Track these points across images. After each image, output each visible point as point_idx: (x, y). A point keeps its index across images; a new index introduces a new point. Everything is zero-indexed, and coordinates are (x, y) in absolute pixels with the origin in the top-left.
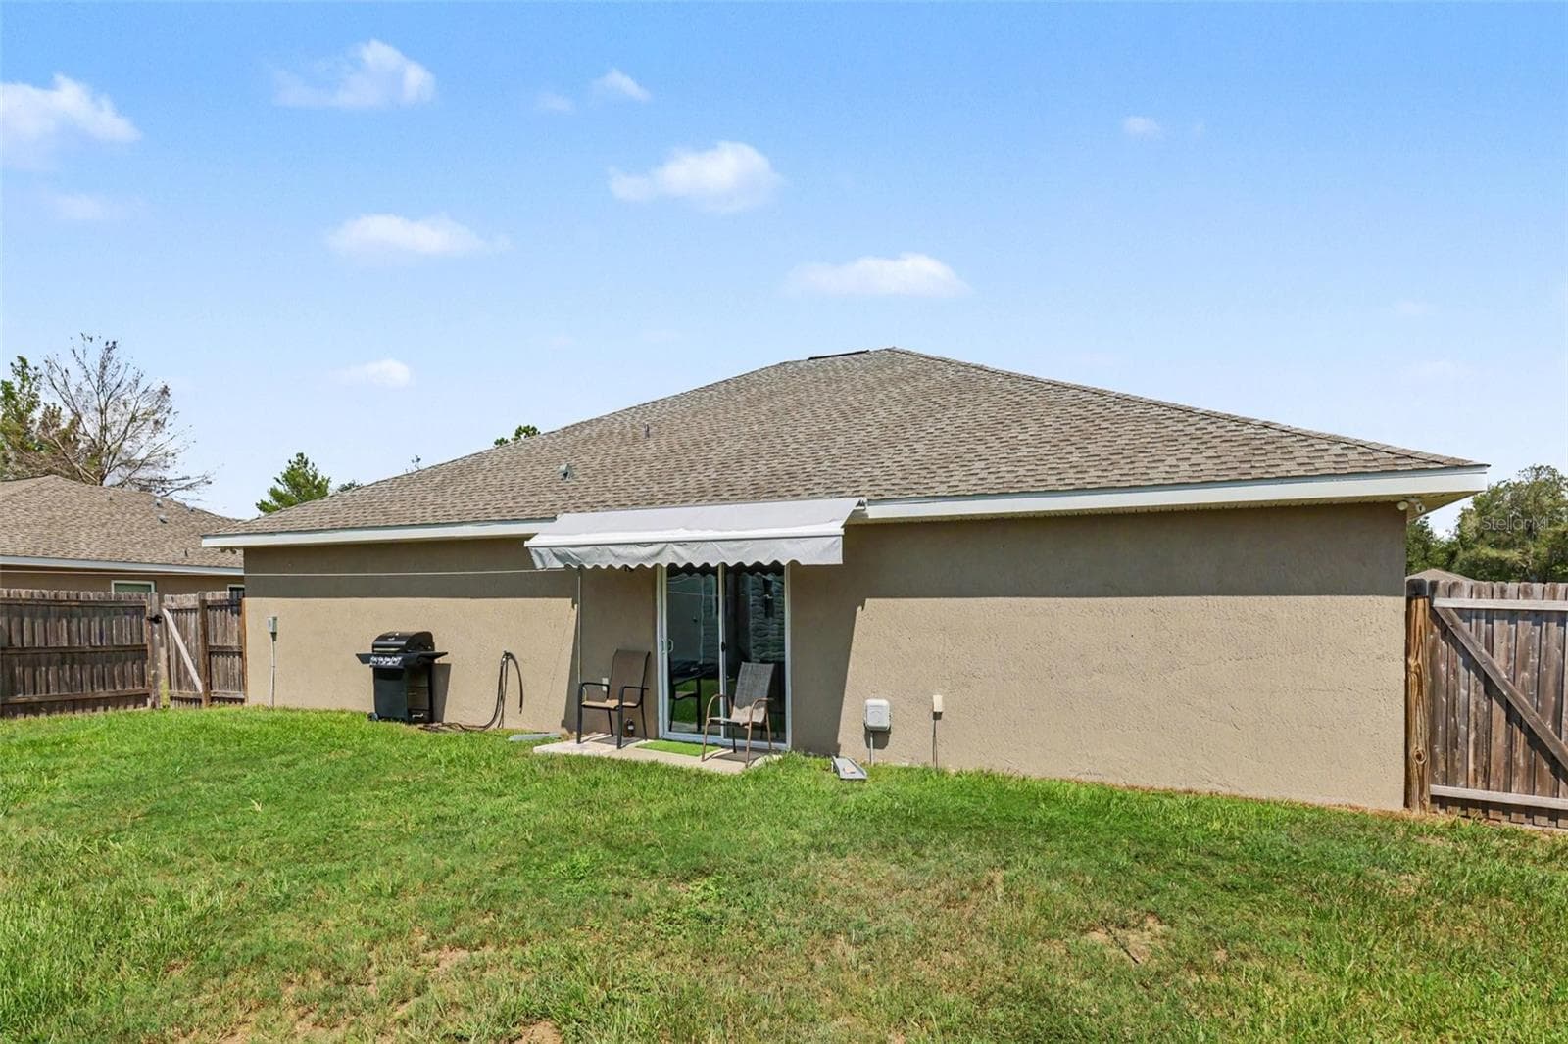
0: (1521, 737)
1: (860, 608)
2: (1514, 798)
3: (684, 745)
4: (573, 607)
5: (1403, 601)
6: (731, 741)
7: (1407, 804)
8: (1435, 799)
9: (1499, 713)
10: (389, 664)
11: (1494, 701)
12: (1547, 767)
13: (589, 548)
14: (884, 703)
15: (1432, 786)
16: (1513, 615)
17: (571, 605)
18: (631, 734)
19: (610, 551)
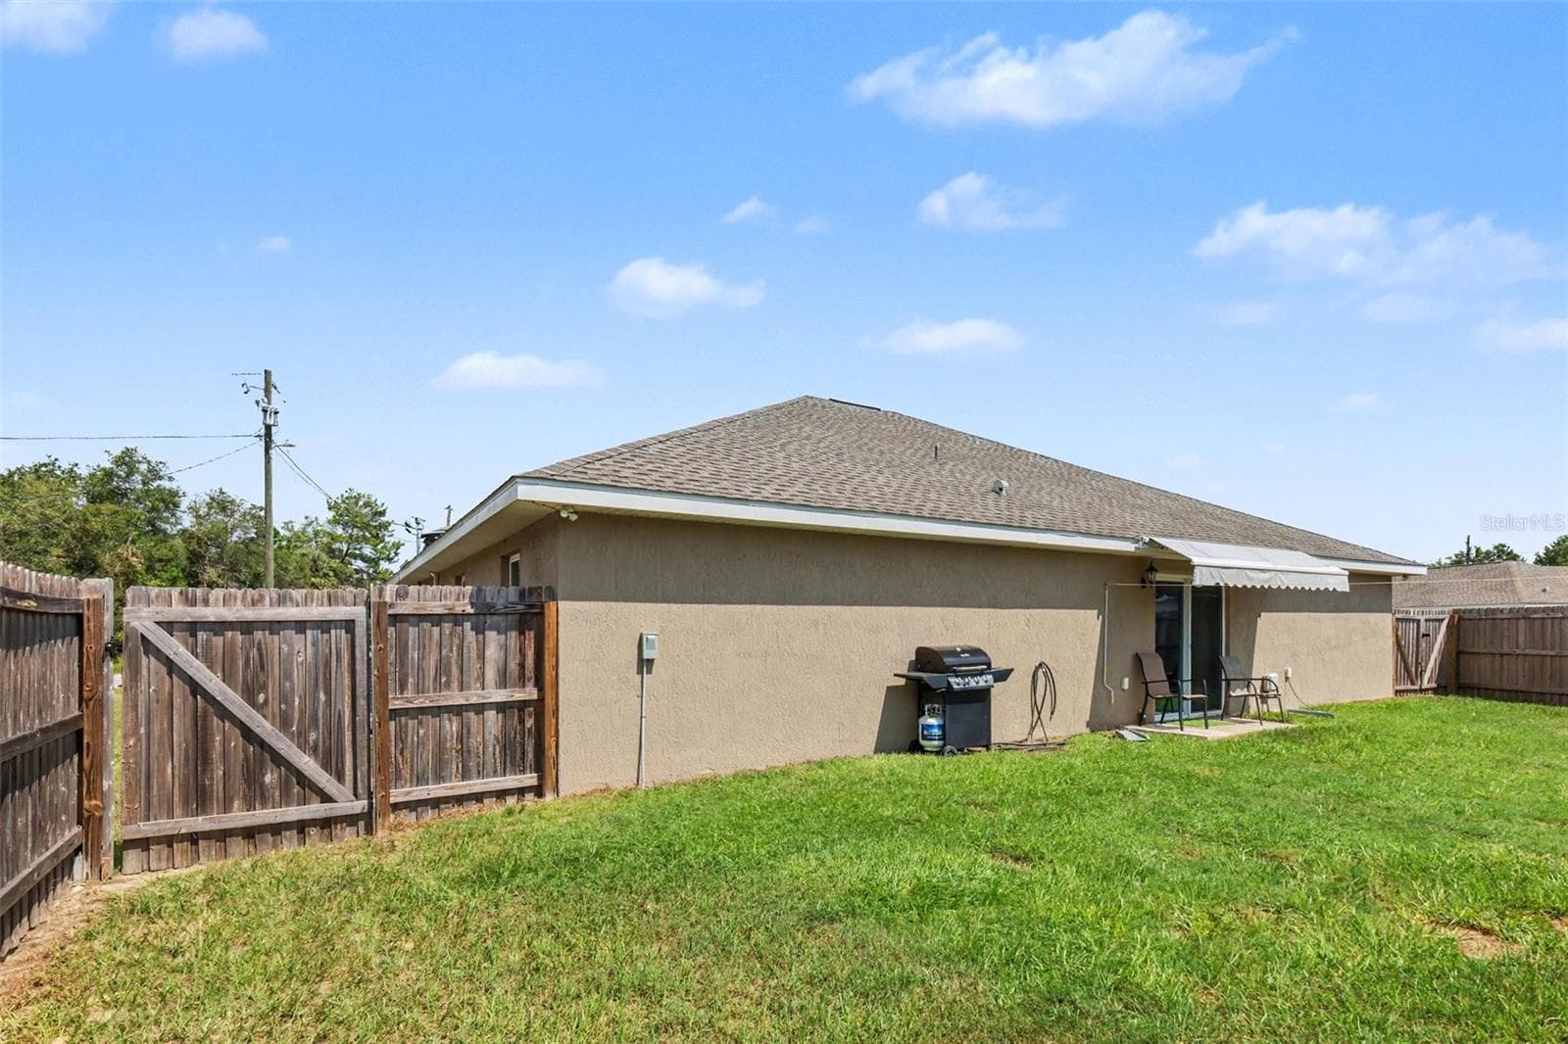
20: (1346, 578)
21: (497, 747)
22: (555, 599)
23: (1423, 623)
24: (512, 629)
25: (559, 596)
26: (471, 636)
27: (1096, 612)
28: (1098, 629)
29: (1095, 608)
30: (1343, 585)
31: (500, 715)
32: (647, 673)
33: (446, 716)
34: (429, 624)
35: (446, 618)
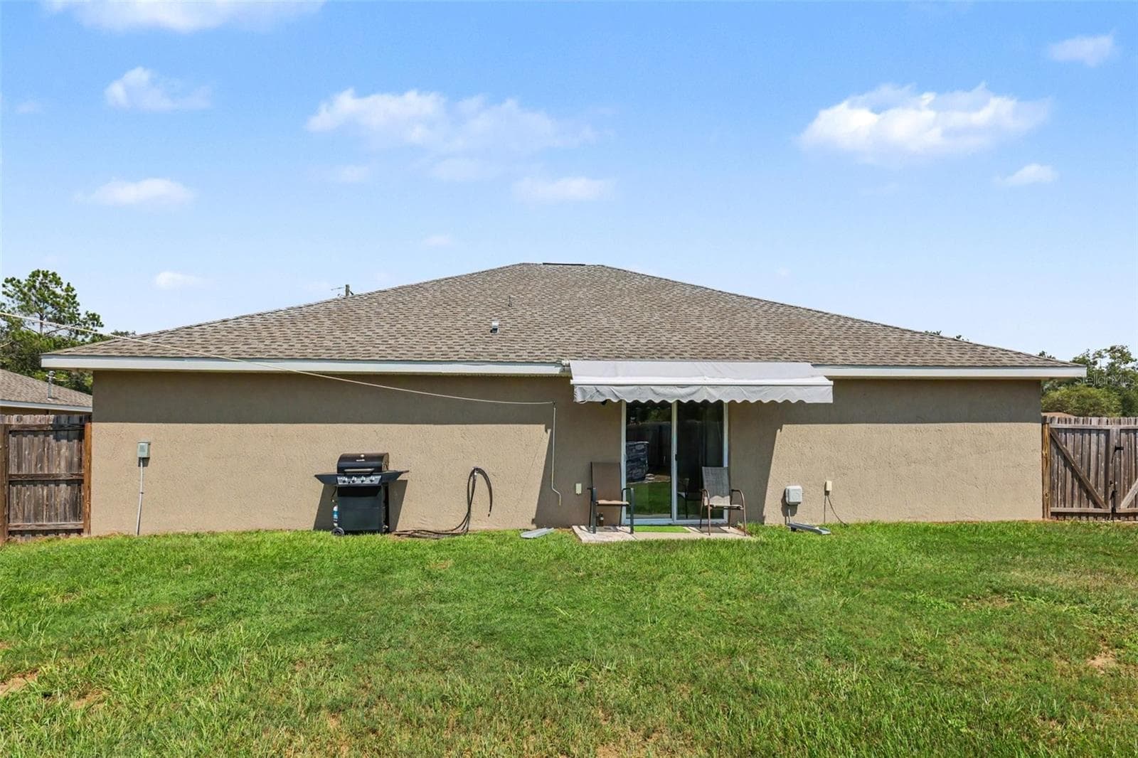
0: (1076, 484)
1: (779, 430)
2: (1076, 509)
3: (649, 527)
4: (546, 431)
5: (1040, 424)
6: (699, 521)
7: (1043, 517)
8: (1053, 514)
9: (1069, 474)
10: (357, 482)
11: (1067, 469)
12: (1085, 495)
13: (633, 387)
14: (799, 487)
15: (1052, 508)
16: (1073, 431)
17: (544, 430)
18: (601, 524)
19: (652, 390)
20: (831, 387)
21: (67, 506)
22: (90, 422)
23: (1113, 435)
24: (74, 439)
25: (93, 420)
26: (53, 442)
27: (543, 427)
28: (547, 441)
29: (543, 424)
30: (825, 395)
31: (69, 487)
32: (143, 466)
33: (40, 485)
34: (32, 436)
35: (40, 432)
